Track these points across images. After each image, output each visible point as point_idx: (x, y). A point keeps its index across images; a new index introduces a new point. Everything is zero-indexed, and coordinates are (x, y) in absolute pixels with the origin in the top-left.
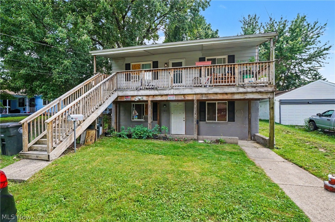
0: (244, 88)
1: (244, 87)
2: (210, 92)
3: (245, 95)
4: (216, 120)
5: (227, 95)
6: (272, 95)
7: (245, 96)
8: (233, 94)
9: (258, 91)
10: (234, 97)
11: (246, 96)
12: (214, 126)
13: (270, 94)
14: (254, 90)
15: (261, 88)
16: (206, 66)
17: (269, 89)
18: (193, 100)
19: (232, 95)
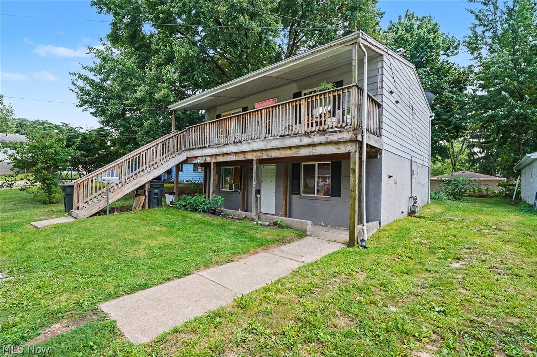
0: (310, 137)
1: (309, 135)
2: (268, 148)
3: (314, 148)
4: (314, 194)
5: (291, 150)
6: (354, 147)
7: (314, 151)
8: (298, 147)
9: (329, 140)
10: (299, 153)
11: (316, 151)
12: (310, 203)
13: (350, 144)
14: (322, 139)
15: (333, 135)
16: (266, 108)
17: (345, 137)
18: (252, 161)
19: (298, 150)
